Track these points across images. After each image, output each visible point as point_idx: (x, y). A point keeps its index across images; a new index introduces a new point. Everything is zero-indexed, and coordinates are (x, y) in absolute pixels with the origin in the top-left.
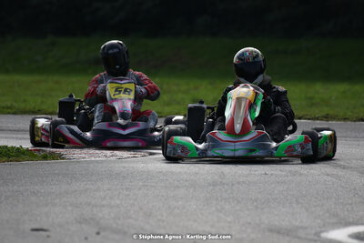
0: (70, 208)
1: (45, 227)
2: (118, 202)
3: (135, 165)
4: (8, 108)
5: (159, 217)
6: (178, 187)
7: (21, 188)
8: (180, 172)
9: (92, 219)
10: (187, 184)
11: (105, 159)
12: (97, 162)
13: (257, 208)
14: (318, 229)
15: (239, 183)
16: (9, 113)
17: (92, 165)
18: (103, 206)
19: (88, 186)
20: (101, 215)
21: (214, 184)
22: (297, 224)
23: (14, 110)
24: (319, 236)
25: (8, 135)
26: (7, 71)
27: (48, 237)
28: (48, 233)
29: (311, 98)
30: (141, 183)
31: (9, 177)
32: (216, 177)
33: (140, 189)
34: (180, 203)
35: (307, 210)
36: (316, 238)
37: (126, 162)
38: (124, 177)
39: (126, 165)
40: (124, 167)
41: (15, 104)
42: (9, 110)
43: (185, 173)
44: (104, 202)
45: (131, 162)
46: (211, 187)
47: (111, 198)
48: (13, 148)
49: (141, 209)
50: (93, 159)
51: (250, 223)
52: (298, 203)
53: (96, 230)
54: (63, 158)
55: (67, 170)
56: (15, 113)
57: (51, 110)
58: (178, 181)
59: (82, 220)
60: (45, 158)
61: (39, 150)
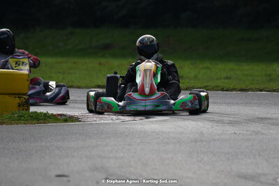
0: (85, 159)
1: (66, 174)
2: (122, 154)
3: (134, 126)
6: (167, 143)
7: (48, 144)
8: (169, 132)
10: (174, 140)
11: (111, 121)
12: (106, 124)
13: (228, 159)
14: (277, 176)
15: (214, 140)
17: (101, 127)
18: (110, 158)
19: (99, 143)
20: (108, 165)
21: (196, 141)
22: (260, 171)
24: (276, 181)
27: (69, 181)
28: (68, 178)
29: (269, 75)
30: (139, 141)
32: (197, 136)
33: (138, 145)
34: (170, 155)
35: (267, 161)
36: (274, 182)
37: (128, 124)
38: (126, 136)
39: (128, 126)
40: (126, 128)
43: (173, 132)
44: (111, 155)
45: (131, 124)
46: (193, 144)
47: (116, 152)
48: (41, 113)
49: (140, 160)
50: (102, 121)
51: (223, 171)
52: (260, 155)
53: (104, 176)
54: (80, 121)
55: (83, 130)
58: (168, 139)
59: (94, 169)
60: (66, 121)
61: (61, 115)
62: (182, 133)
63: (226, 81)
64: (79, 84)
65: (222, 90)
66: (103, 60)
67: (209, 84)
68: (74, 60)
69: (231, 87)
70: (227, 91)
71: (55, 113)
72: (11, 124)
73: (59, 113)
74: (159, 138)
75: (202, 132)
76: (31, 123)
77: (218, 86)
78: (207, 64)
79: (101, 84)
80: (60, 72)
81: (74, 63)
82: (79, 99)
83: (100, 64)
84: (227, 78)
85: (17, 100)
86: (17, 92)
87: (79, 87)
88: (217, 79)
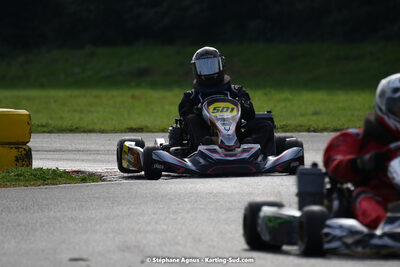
0: (111, 235)
1: (84, 256)
2: (165, 227)
4: (43, 126)
5: (209, 243)
6: (229, 209)
7: (59, 214)
8: (232, 193)
9: (135, 246)
16: (44, 132)
18: (147, 232)
19: (131, 210)
20: (145, 242)
23: (50, 129)
25: (44, 156)
26: (42, 86)
28: (87, 263)
30: (189, 206)
31: (45, 202)
32: (272, 198)
33: (188, 212)
34: (232, 227)
37: (173, 183)
38: (171, 200)
39: (173, 186)
41: (50, 122)
42: (45, 129)
43: (238, 193)
44: (149, 228)
47: (156, 223)
48: (48, 170)
49: (190, 234)
53: (140, 259)
54: (104, 180)
55: (108, 193)
56: (50, 132)
57: (90, 127)
58: (230, 202)
59: (125, 248)
60: (84, 180)
61: (77, 172)
62: (251, 194)
63: (314, 118)
64: (103, 128)
65: (308, 131)
66: (138, 92)
67: (289, 122)
68: (95, 92)
69: (321, 126)
70: (315, 131)
71: (68, 169)
72: (5, 186)
73: (74, 169)
74: (218, 202)
75: (279, 192)
76: (33, 185)
77: (301, 126)
78: (287, 94)
79: (134, 127)
80: (75, 111)
81: (97, 97)
82: (102, 148)
83: (133, 97)
84: (316, 113)
85: (14, 152)
86: (13, 141)
87: (103, 132)
88: (302, 115)
